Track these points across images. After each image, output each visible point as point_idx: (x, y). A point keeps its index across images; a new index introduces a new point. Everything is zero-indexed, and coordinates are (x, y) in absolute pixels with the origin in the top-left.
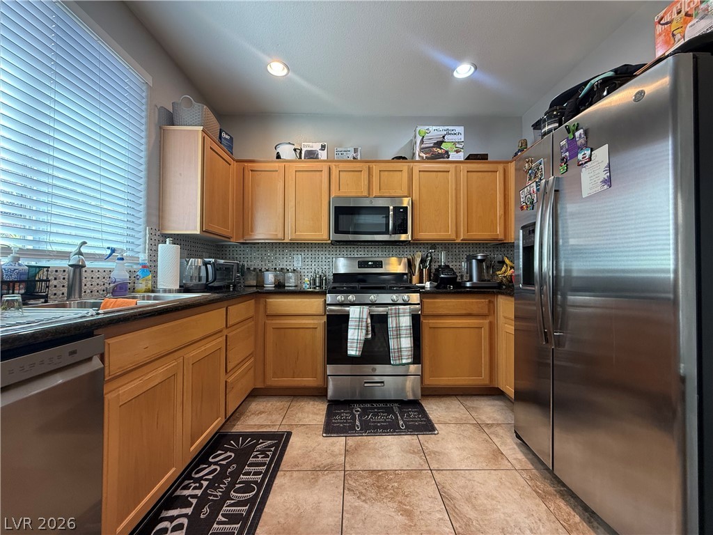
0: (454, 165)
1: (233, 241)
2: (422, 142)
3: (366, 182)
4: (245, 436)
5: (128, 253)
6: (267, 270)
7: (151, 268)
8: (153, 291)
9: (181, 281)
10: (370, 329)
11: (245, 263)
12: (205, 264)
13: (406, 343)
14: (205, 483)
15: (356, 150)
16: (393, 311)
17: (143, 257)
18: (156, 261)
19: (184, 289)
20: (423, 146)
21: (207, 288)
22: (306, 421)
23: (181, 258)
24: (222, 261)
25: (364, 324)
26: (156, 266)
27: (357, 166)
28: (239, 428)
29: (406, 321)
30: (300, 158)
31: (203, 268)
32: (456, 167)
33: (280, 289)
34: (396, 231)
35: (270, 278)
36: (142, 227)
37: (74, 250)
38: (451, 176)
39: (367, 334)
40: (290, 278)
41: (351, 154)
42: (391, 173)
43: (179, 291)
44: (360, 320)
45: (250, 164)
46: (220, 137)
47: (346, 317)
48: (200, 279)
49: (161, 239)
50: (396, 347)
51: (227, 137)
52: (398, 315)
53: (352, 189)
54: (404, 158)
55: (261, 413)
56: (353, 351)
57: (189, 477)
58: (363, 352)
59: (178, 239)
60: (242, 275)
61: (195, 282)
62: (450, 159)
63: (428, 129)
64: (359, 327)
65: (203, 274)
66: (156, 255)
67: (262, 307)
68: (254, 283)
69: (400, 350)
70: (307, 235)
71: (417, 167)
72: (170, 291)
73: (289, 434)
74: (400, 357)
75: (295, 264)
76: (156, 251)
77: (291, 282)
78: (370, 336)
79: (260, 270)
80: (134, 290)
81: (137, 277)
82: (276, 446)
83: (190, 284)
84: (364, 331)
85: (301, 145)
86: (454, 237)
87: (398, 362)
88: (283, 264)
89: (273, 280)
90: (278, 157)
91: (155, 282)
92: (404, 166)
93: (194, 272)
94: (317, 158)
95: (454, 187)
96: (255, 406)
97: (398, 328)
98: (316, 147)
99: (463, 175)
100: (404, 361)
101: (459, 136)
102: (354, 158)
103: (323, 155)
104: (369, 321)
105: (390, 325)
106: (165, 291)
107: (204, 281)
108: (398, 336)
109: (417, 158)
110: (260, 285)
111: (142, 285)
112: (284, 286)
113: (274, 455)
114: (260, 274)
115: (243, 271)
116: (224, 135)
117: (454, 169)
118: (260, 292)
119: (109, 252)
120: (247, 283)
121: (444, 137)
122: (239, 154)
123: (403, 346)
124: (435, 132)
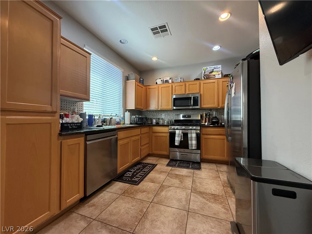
0: (217, 80)
1: (144, 110)
2: (205, 73)
3: (184, 89)
4: (145, 163)
5: (119, 115)
6: (154, 119)
7: (124, 118)
8: (124, 124)
9: (130, 122)
10: (182, 137)
11: (148, 117)
12: (136, 117)
13: (194, 142)
14: (135, 170)
15: (181, 78)
16: (190, 132)
17: (122, 116)
18: (125, 116)
19: (131, 124)
20: (205, 74)
21: (136, 124)
22: (162, 163)
23: (130, 115)
24: (140, 116)
25: (180, 136)
26: (125, 118)
27: (181, 84)
28: (144, 162)
29: (194, 135)
30: (163, 83)
31: (135, 118)
32: (218, 81)
33: (158, 124)
34: (194, 105)
35: (154, 121)
36: (122, 108)
37: (110, 115)
38: (216, 84)
39: (181, 139)
40: (161, 121)
41: (180, 80)
42: (193, 85)
43: (130, 124)
44: (179, 134)
45: (148, 87)
46: (140, 80)
47: (175, 133)
48: (135, 121)
49: (126, 111)
50: (190, 143)
51: (142, 79)
52: (191, 133)
53: (180, 92)
54: (199, 79)
55: (151, 160)
56: (176, 144)
57: (132, 168)
58: (180, 144)
59: (130, 111)
60: (147, 120)
61: (134, 122)
62: (216, 78)
63: (207, 68)
64: (178, 136)
65: (135, 120)
66: (125, 115)
67: (151, 129)
68: (150, 123)
69: (192, 144)
70: (165, 107)
71: (202, 82)
72: (128, 124)
73: (157, 165)
74: (192, 147)
75: (162, 116)
76: (125, 114)
77: (161, 122)
78: (182, 140)
79: (152, 119)
80: (120, 124)
81: (121, 121)
82: (153, 166)
83: (133, 122)
84: (180, 138)
85: (163, 78)
86: (217, 106)
87: (191, 148)
88: (159, 117)
89: (155, 122)
90: (157, 83)
91: (125, 122)
92: (198, 82)
93: (133, 119)
94: (168, 82)
95: (217, 88)
96: (149, 158)
97: (191, 137)
98: (168, 79)
99: (221, 83)
100: (193, 148)
101: (219, 69)
102: (180, 81)
103: (170, 81)
104: (182, 135)
105: (189, 136)
106: (127, 124)
107: (136, 122)
108: (191, 140)
109: (203, 79)
110: (152, 123)
111: (122, 123)
112: (159, 124)
113: (151, 168)
114: (151, 120)
115: (146, 119)
116: (141, 79)
117: (217, 81)
118: (151, 125)
119: (115, 115)
120: (148, 123)
121: (213, 70)
122: (145, 84)
123: (193, 143)
124: (210, 68)
